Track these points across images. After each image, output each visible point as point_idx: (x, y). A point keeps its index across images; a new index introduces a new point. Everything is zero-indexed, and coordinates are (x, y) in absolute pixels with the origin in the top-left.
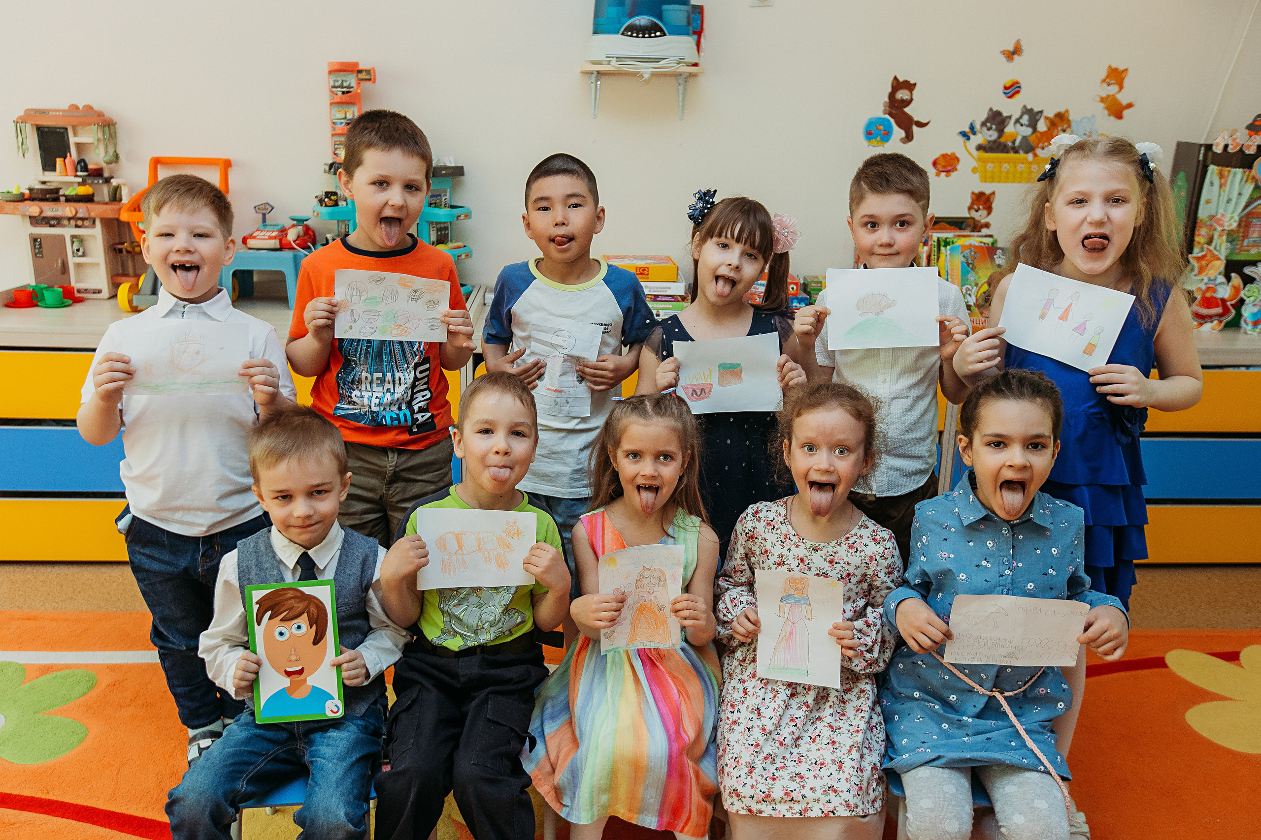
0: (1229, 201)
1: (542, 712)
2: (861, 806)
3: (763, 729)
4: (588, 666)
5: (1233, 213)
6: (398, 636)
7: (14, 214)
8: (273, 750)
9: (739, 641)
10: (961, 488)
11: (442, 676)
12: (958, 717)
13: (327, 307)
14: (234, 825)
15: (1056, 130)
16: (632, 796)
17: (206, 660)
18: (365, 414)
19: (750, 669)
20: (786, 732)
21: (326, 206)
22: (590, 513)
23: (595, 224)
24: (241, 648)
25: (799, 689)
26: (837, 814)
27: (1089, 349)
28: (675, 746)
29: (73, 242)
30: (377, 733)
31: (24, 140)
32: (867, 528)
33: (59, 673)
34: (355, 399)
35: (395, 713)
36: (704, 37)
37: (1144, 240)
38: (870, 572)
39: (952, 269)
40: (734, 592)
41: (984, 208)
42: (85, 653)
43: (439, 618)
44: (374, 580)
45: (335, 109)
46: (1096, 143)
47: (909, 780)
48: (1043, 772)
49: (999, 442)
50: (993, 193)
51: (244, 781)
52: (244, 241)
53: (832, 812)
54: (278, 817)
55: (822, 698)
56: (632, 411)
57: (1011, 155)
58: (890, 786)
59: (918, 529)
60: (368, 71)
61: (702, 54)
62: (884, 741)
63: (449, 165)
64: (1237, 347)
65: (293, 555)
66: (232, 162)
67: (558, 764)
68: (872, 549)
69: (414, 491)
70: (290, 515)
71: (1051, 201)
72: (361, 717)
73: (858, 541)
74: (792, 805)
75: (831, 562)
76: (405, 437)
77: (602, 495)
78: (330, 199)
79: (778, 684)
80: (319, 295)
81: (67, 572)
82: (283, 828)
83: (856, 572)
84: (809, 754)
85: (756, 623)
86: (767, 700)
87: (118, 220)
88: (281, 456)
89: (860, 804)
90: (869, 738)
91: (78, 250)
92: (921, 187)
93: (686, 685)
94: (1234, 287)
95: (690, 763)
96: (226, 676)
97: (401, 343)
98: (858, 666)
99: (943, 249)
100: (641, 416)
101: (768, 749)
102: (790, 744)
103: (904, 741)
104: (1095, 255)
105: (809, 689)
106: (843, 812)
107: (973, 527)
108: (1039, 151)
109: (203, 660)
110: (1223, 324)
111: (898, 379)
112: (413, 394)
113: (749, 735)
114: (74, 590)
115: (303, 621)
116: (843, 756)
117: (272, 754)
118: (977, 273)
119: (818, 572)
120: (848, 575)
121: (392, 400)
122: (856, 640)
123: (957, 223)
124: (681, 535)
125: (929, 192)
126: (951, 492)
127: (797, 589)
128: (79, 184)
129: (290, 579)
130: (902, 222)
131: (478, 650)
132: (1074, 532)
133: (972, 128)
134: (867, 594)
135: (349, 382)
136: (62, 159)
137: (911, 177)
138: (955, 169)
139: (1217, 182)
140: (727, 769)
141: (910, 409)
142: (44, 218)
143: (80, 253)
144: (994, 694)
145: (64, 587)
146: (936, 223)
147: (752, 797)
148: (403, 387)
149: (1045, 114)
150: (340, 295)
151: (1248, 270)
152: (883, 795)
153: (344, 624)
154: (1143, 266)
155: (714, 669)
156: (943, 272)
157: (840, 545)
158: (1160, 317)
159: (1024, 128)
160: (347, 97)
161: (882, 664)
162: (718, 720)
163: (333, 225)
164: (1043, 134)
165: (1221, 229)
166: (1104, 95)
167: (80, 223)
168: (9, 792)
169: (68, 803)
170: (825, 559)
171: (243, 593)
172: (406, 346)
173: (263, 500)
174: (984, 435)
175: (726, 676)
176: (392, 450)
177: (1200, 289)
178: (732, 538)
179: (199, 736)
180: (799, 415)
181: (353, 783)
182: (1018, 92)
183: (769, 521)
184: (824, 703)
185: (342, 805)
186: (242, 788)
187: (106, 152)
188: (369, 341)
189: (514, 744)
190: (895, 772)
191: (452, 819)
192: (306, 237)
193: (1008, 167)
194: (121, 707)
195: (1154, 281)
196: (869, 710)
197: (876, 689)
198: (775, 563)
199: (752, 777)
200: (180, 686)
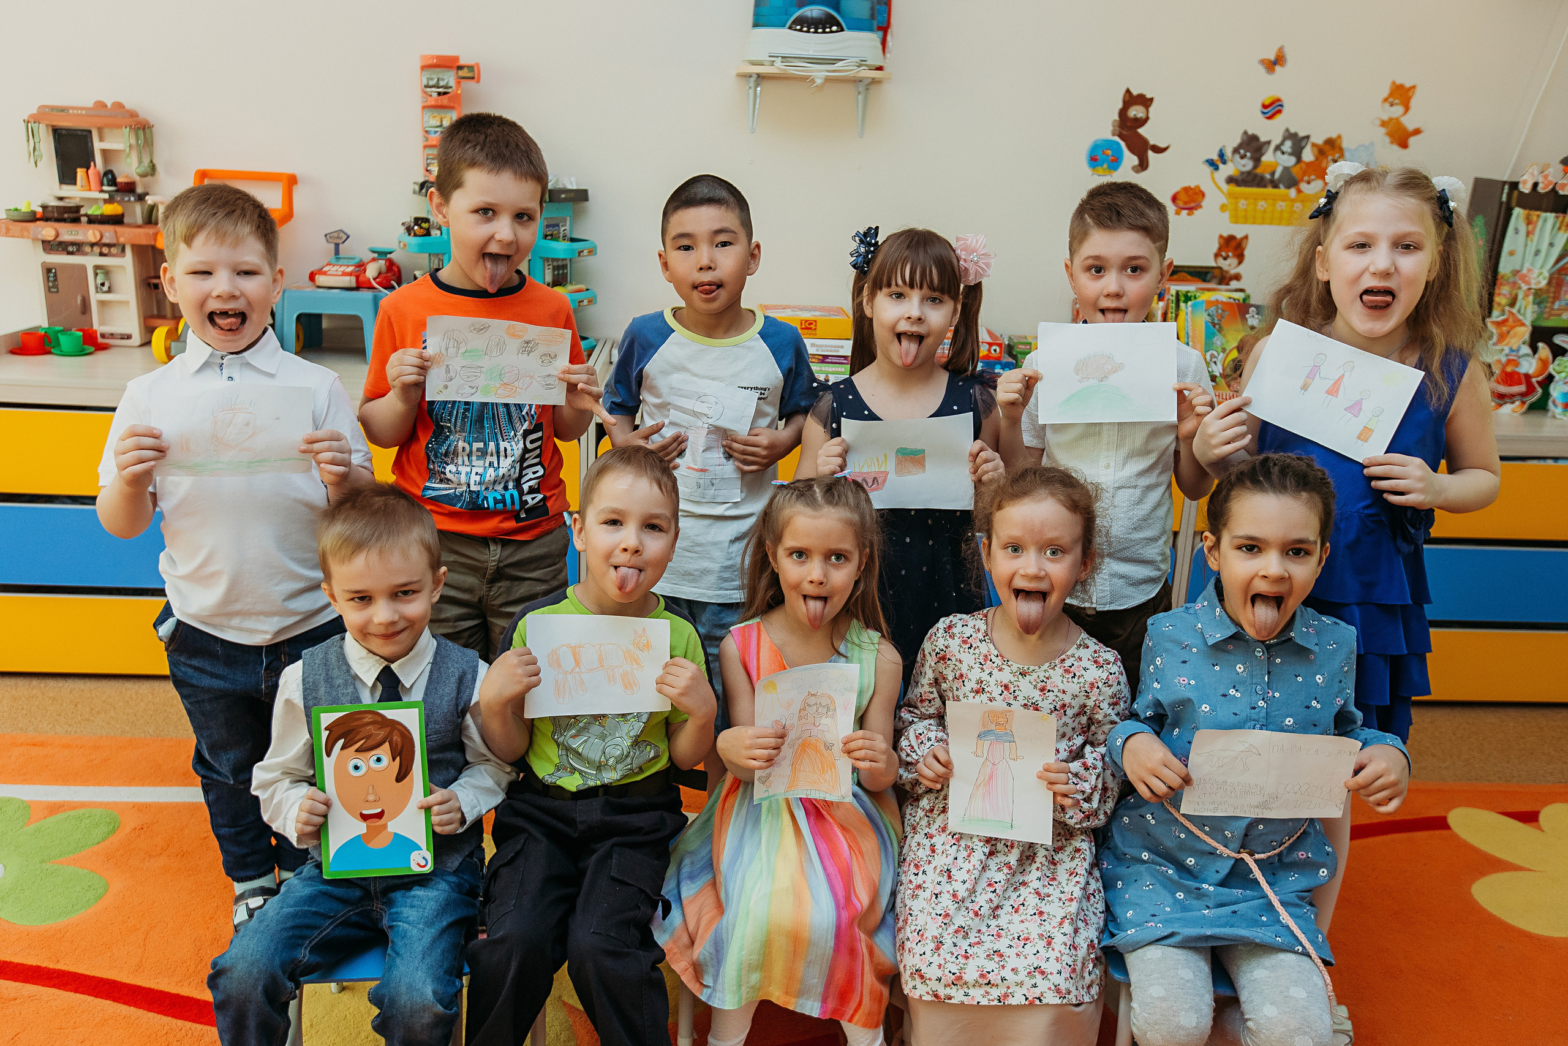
0: (1537, 253)
1: (679, 870)
2: (1074, 992)
3: (954, 896)
4: (737, 815)
5: (1542, 267)
6: (500, 771)
7: (23, 237)
8: (343, 911)
9: (926, 787)
10: (1205, 599)
11: (555, 822)
12: (1197, 885)
13: (417, 361)
14: (293, 1004)
15: (1325, 161)
16: (790, 975)
17: (261, 798)
18: (462, 495)
19: (939, 822)
20: (982, 899)
21: (415, 235)
22: (742, 625)
23: (749, 264)
24: (305, 784)
25: (1000, 846)
26: (1044, 1001)
27: (1365, 435)
28: (845, 915)
29: (96, 274)
30: (472, 893)
31: (37, 145)
32: (1087, 647)
33: (72, 813)
34: (449, 476)
35: (493, 869)
36: (892, 34)
37: (1437, 298)
38: (1090, 703)
39: (1194, 330)
40: (920, 726)
41: (1234, 256)
42: (105, 788)
43: (553, 753)
44: (472, 703)
45: (428, 114)
46: (1385, 174)
47: (1133, 960)
48: (1300, 954)
49: (1252, 546)
50: (1246, 237)
51: (306, 948)
52: (312, 277)
53: (1039, 998)
54: (345, 996)
55: (1028, 858)
56: (797, 499)
57: (1270, 190)
58: (1111, 969)
59: (1151, 649)
60: (471, 68)
61: (888, 55)
62: (1103, 912)
63: (569, 187)
64: (1544, 435)
65: (373, 669)
66: (298, 178)
67: (699, 935)
68: (1094, 674)
69: (521, 591)
70: (369, 622)
71: (1325, 245)
72: (454, 872)
73: (1076, 663)
74: (989, 990)
75: (1042, 690)
76: (511, 524)
77: (758, 601)
78: (420, 226)
79: (975, 839)
80: (405, 346)
82: (351, 1010)
83: (1074, 703)
84: (1011, 926)
85: (947, 765)
86: (960, 860)
87: (152, 247)
88: (358, 546)
89: (1073, 989)
90: (1085, 908)
91: (103, 284)
92: (1160, 225)
93: (859, 839)
94: (1541, 359)
95: (863, 936)
96: (285, 818)
97: (507, 405)
98: (1073, 818)
99: (1182, 305)
100: (808, 505)
101: (959, 920)
102: (987, 915)
103: (1130, 914)
104: (1377, 313)
105: (1012, 847)
106: (1051, 999)
107: (1219, 647)
108: (1303, 186)
109: (257, 798)
110: (1526, 406)
111: (1124, 464)
112: (522, 469)
113: (936, 902)
114: (92, 709)
115: (384, 752)
116: (1053, 930)
117: (342, 916)
118: (1224, 336)
119: (1026, 702)
120: (1064, 706)
121: (497, 477)
122: (1072, 786)
123: (1200, 274)
124: (856, 653)
125: (1168, 232)
126: (1192, 605)
127: (998, 724)
128: (106, 201)
129: (367, 699)
130: (1134, 266)
131: (601, 791)
132: (1344, 656)
133: (1221, 155)
134: (1085, 730)
135: (441, 454)
136: (85, 170)
137: (1148, 211)
138: (1199, 206)
139: (1523, 228)
140: (908, 945)
141: (1140, 501)
142: (61, 243)
143: (105, 288)
144: (1241, 856)
145: (79, 706)
146: (1173, 273)
147: (939, 980)
148: (510, 460)
149: (1313, 140)
151: (1559, 340)
152: (1101, 980)
153: (435, 757)
154: (1436, 330)
155: (893, 821)
156: (1182, 334)
157: (1053, 668)
158: (1454, 396)
159: (1286, 157)
160: (443, 98)
161: (1102, 817)
162: (897, 883)
163: (424, 260)
164: (1309, 164)
165: (1527, 287)
166: (1385, 118)
167: (105, 250)
168: (8, 959)
169: (83, 975)
170: (1035, 687)
171: (308, 716)
172: (513, 409)
173: (335, 600)
174: (1234, 537)
175: (908, 829)
176: (495, 541)
177: (1499, 361)
178: (919, 659)
179: (247, 894)
180: (1000, 508)
181: (443, 952)
182: (1280, 111)
183: (965, 639)
184: (1030, 865)
185: (429, 980)
186: (304, 957)
187: (140, 162)
188: (467, 403)
189: (644, 909)
190: (1117, 951)
191: (563, 1002)
192: (389, 274)
193: (1265, 205)
194: (150, 856)
195: (1447, 350)
196: (1086, 874)
197: (1094, 848)
198: (972, 691)
199: (939, 955)
200: (225, 826)
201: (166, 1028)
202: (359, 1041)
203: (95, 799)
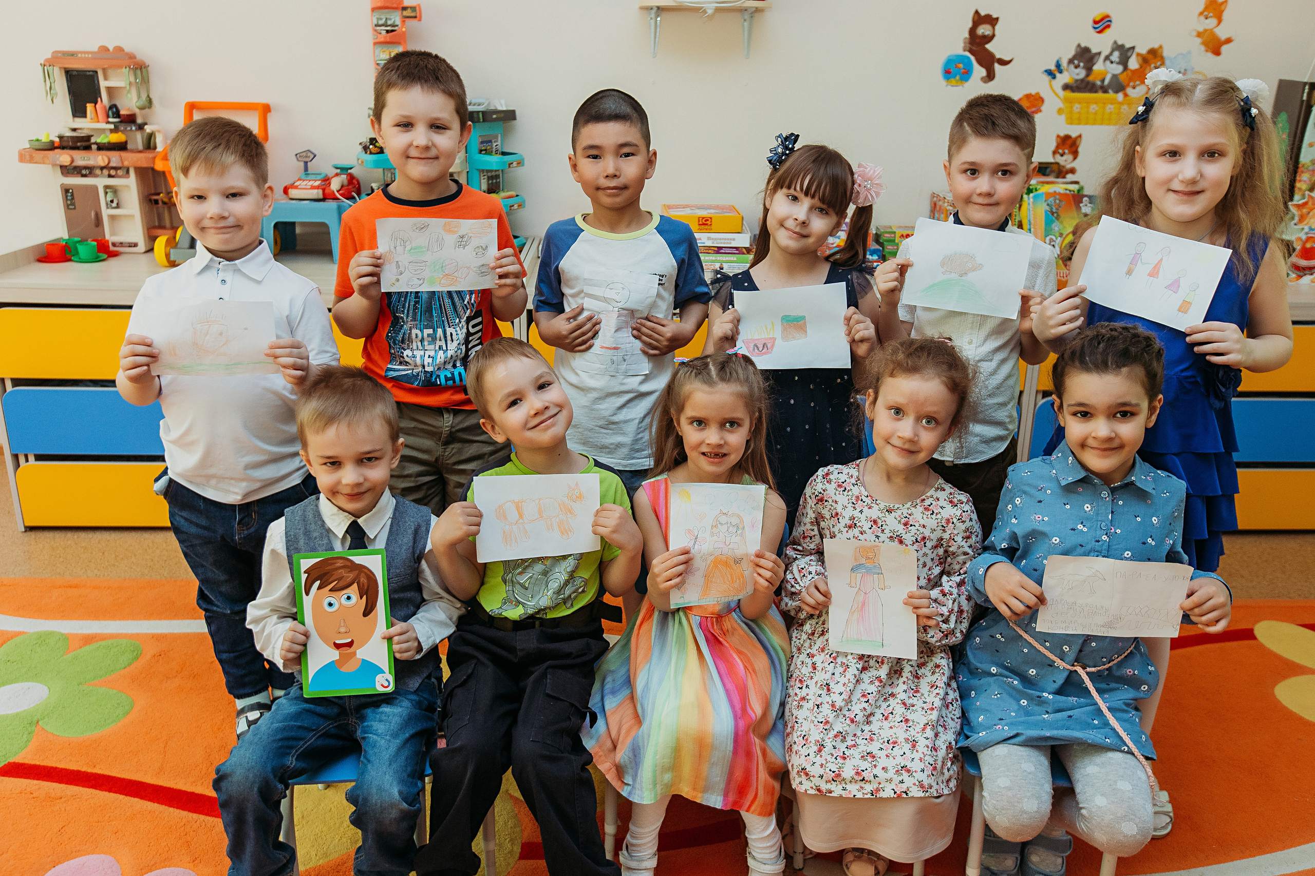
1: (603, 686)
2: (935, 787)
3: (833, 706)
6: (451, 607)
7: (44, 163)
8: (324, 725)
9: (807, 613)
11: (499, 650)
12: (1038, 694)
13: (371, 261)
15: (1147, 68)
16: (697, 774)
17: (254, 631)
18: (418, 374)
19: (819, 643)
20: (857, 708)
21: (371, 153)
22: (651, 481)
23: (647, 170)
24: (290, 620)
25: (872, 663)
26: (910, 795)
27: (1184, 307)
28: (741, 723)
29: (106, 193)
30: (431, 708)
31: (53, 85)
32: (944, 490)
33: (103, 643)
34: (407, 359)
35: (450, 689)
37: (1243, 188)
38: (946, 536)
39: (1035, 218)
40: (802, 562)
41: (1070, 153)
42: (129, 622)
44: (427, 550)
45: (379, 49)
47: (985, 758)
48: (1126, 752)
49: (1086, 412)
50: (1080, 136)
51: (293, 756)
52: (286, 190)
53: (905, 792)
54: (330, 792)
55: (896, 672)
56: (696, 377)
57: (1100, 95)
58: (966, 765)
59: (1009, 493)
60: (413, 9)
62: (959, 718)
63: (500, 108)
65: (343, 524)
66: (271, 106)
67: (620, 741)
68: (949, 512)
69: (470, 452)
70: (339, 482)
71: (1142, 146)
72: (415, 691)
73: (934, 503)
74: (863, 785)
75: (906, 524)
76: (460, 396)
79: (850, 657)
80: (362, 249)
81: (109, 538)
82: (335, 803)
83: (932, 536)
84: (881, 732)
85: (826, 595)
86: (837, 675)
87: (153, 169)
88: (330, 420)
89: (934, 784)
90: (944, 715)
91: (112, 201)
92: (1030, 136)
93: (752, 660)
95: (757, 741)
96: (274, 648)
97: (450, 294)
98: (934, 637)
100: (705, 382)
101: (838, 727)
102: (861, 721)
103: (981, 718)
105: (883, 663)
106: (916, 792)
107: (1072, 488)
108: (1129, 91)
109: (250, 631)
111: (984, 341)
112: (467, 350)
113: (818, 711)
114: (116, 556)
115: (353, 591)
116: (917, 735)
117: (323, 729)
118: (1061, 223)
119: (892, 534)
120: (924, 538)
121: (446, 358)
122: (933, 610)
123: (1043, 169)
127: (868, 558)
128: (112, 131)
129: (339, 548)
130: (1005, 171)
131: (537, 623)
132: (1175, 504)
133: (1058, 66)
134: (942, 560)
135: (399, 341)
136: (93, 105)
137: (1019, 121)
138: (1039, 110)
140: (795, 748)
141: (994, 372)
142: (76, 168)
143: (114, 205)
144: (1075, 668)
145: (106, 554)
147: (821, 777)
148: (455, 343)
149: (1137, 50)
150: (383, 247)
152: (958, 775)
153: (396, 596)
154: (1242, 215)
156: (1025, 222)
157: (915, 506)
158: (1258, 271)
159: (1114, 65)
160: (391, 35)
161: (958, 635)
162: (785, 695)
163: (378, 174)
164: (1134, 72)
166: (1201, 30)
167: (113, 172)
168: (54, 765)
169: (115, 777)
170: (900, 522)
171: (291, 563)
174: (1071, 402)
175: (794, 650)
176: (448, 411)
177: (1299, 239)
178: (801, 502)
179: (246, 709)
181: (407, 758)
182: (1108, 26)
183: (840, 483)
184: (898, 679)
185: (395, 783)
186: (291, 763)
187: (139, 97)
188: (417, 293)
189: (575, 720)
190: (971, 750)
191: (510, 794)
192: (350, 187)
193: (1097, 108)
194: (168, 678)
195: (1253, 234)
196: (944, 687)
197: (951, 664)
198: (846, 526)
199: (821, 756)
200: (226, 652)
201: (184, 821)
202: (342, 829)
203: (121, 632)
